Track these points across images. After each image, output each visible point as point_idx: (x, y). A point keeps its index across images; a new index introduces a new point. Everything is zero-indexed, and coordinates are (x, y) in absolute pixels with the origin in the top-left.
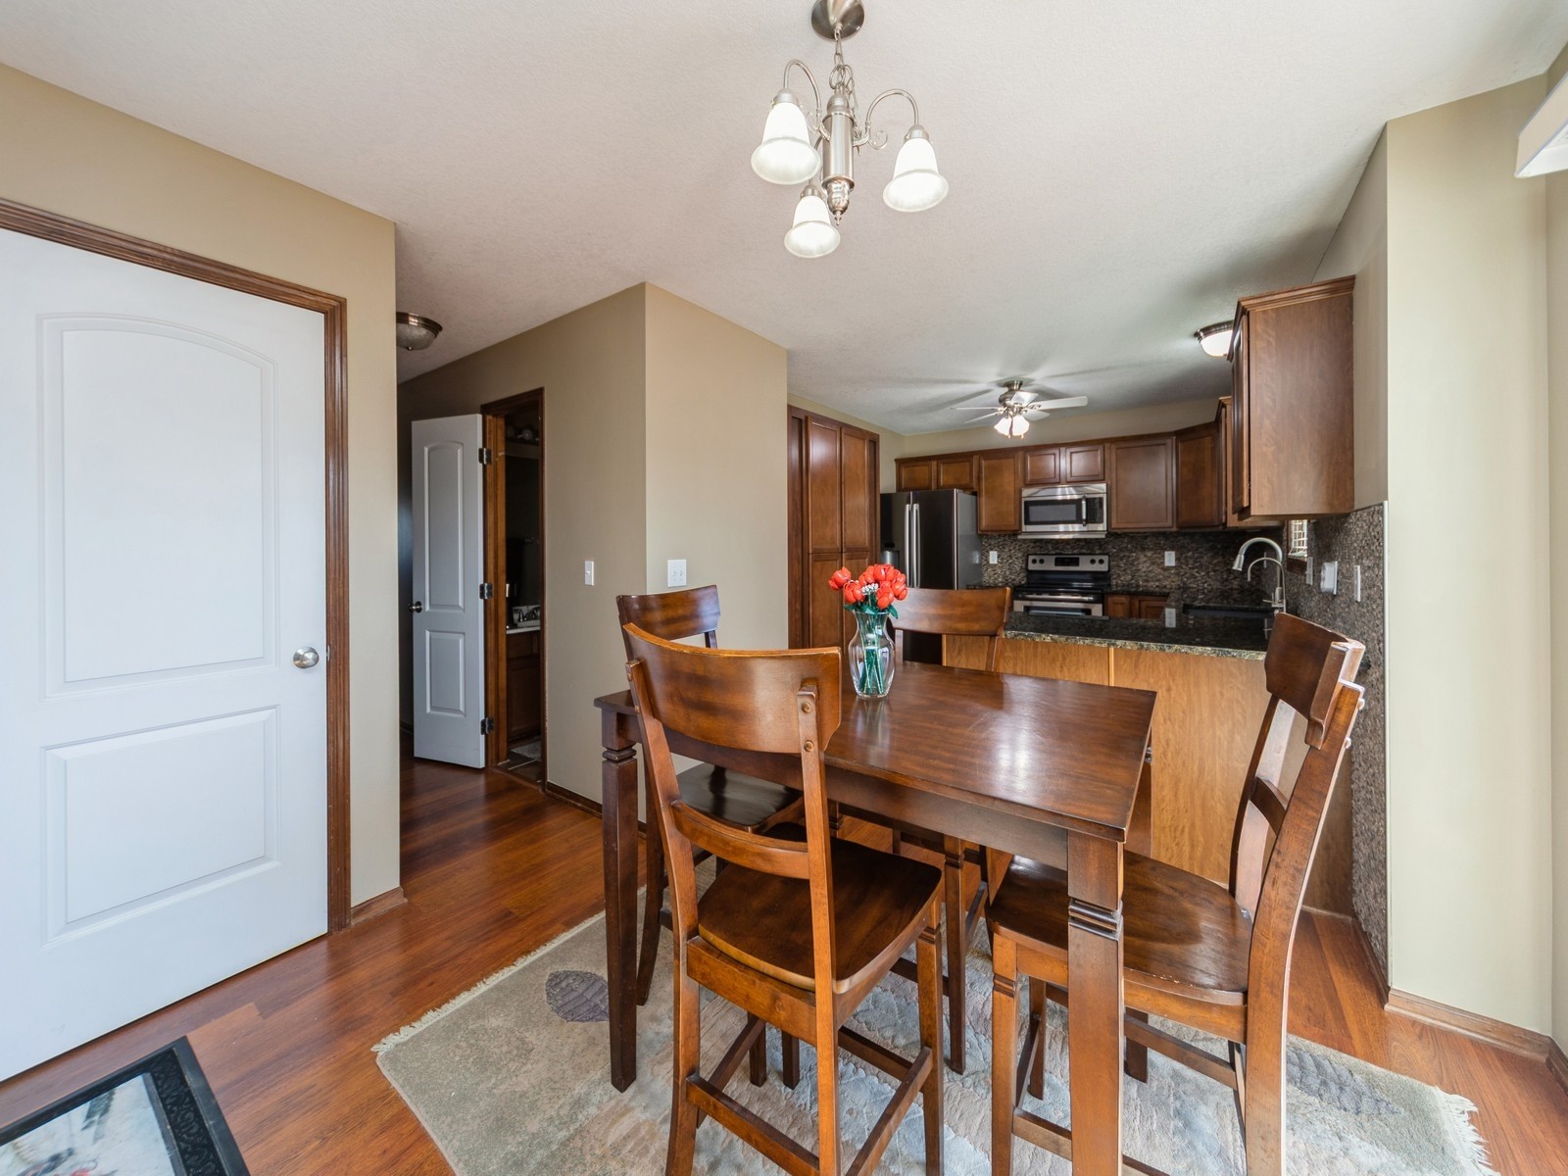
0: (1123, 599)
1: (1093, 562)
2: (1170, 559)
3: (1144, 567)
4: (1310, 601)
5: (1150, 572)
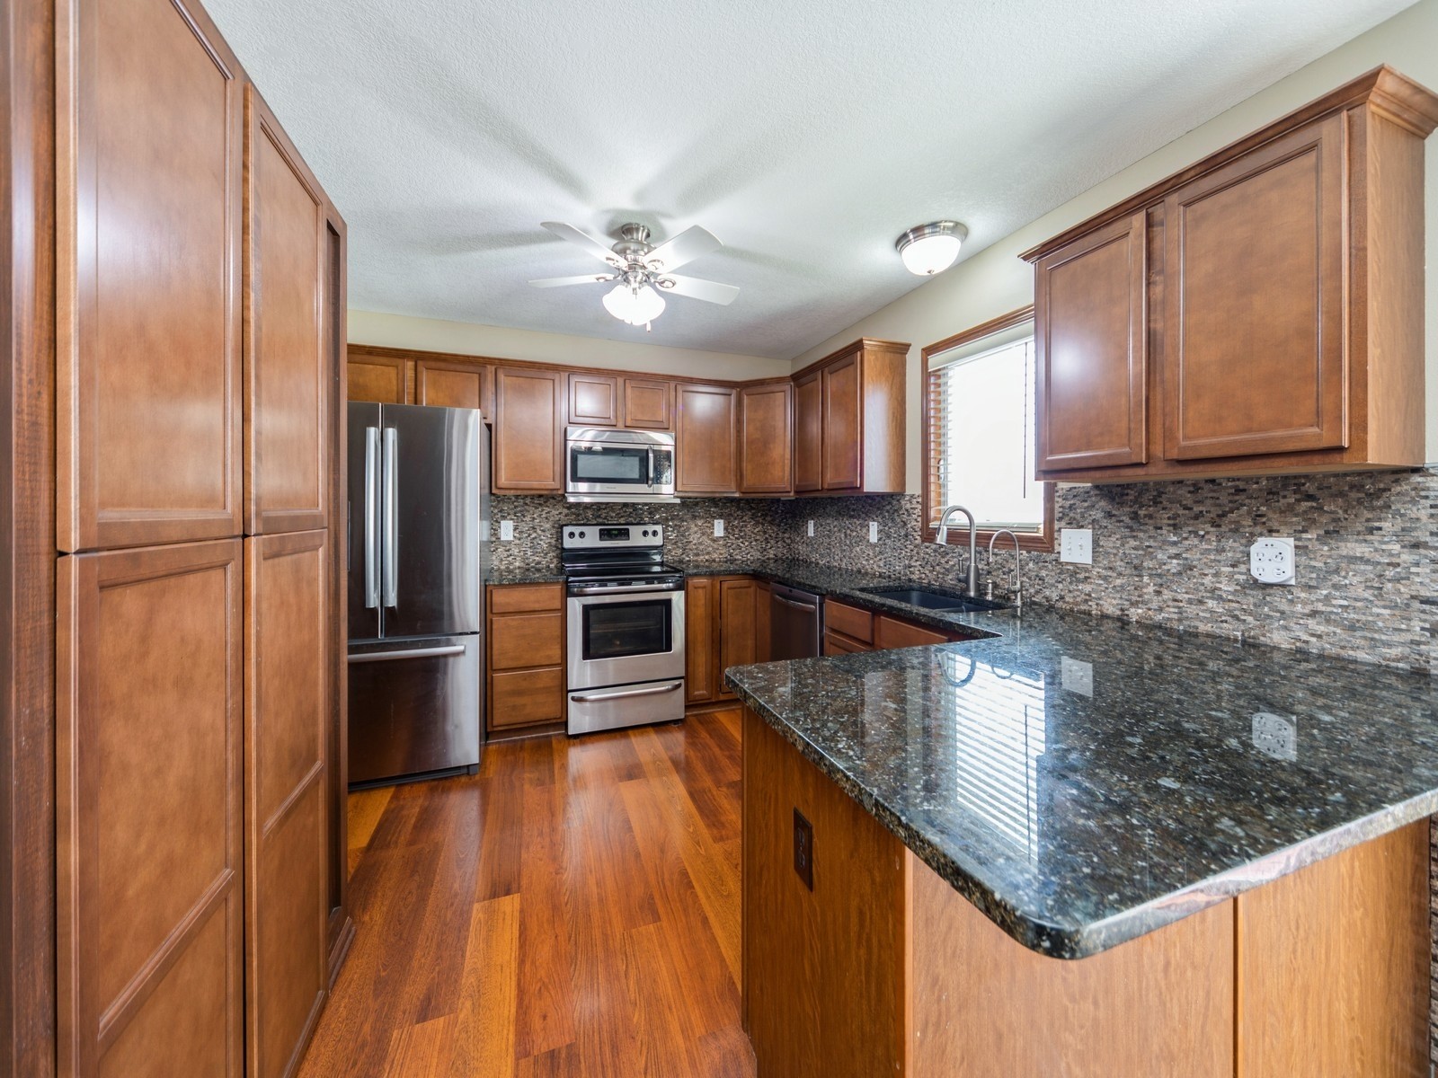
0: (704, 581)
1: (645, 533)
2: (719, 528)
3: (694, 538)
4: (1071, 583)
5: (701, 544)
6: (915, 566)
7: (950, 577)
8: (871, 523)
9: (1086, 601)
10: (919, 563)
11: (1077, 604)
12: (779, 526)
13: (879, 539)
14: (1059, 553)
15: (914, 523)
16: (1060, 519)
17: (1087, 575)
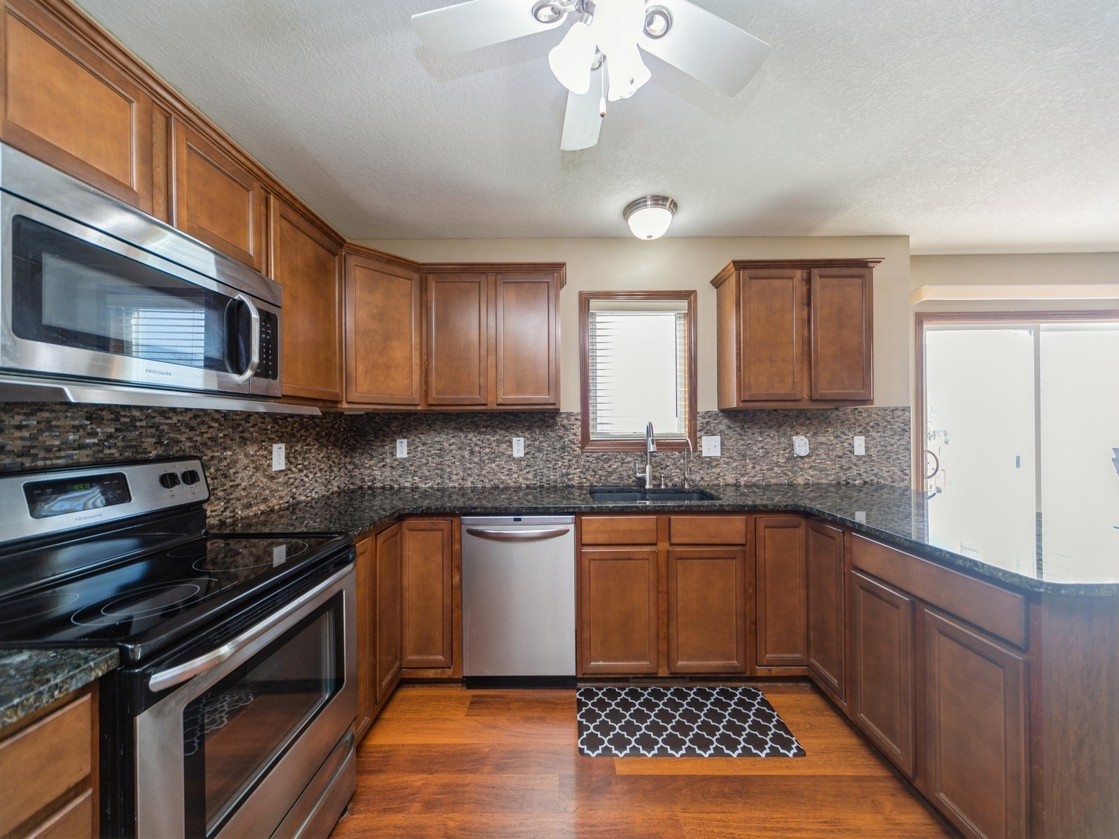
0: (365, 541)
2: (279, 457)
3: (244, 477)
4: (708, 469)
5: (253, 486)
6: (575, 474)
7: (613, 477)
8: (515, 440)
9: (717, 478)
10: (578, 470)
11: (712, 481)
12: (342, 448)
13: (527, 454)
14: (701, 451)
15: (572, 437)
16: (701, 430)
17: (717, 463)
